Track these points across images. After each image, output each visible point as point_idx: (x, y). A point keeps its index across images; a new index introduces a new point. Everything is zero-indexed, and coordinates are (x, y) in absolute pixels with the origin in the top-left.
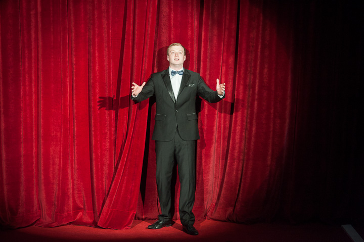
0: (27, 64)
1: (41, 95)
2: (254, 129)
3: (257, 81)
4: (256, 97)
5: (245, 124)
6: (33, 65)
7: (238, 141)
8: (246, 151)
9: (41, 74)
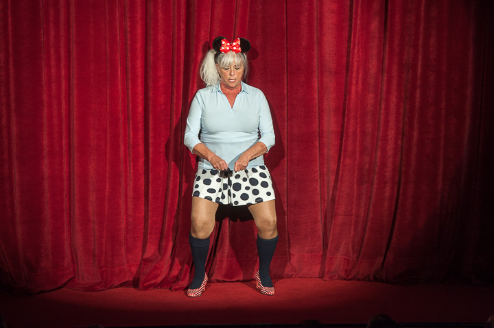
0: (52, 33)
1: (74, 81)
2: (415, 134)
3: (420, 57)
4: (419, 82)
5: (401, 125)
6: (62, 33)
7: (390, 152)
8: (403, 168)
9: (73, 47)
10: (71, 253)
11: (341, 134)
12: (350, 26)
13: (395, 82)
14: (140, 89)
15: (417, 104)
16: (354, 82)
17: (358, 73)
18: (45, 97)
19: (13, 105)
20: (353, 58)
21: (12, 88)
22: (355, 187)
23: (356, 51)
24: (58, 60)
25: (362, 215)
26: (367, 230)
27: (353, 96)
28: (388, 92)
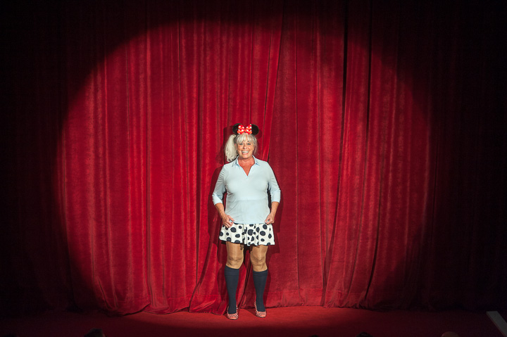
0: (135, 134)
1: (150, 167)
2: (389, 204)
3: (392, 150)
4: (391, 168)
5: (378, 198)
6: (142, 134)
7: (371, 217)
8: (380, 229)
9: (150, 143)
10: (148, 288)
11: (336, 204)
12: (343, 128)
13: (374, 167)
14: (194, 172)
15: (390, 183)
16: (345, 168)
17: (348, 162)
18: (130, 179)
19: (108, 184)
20: (344, 151)
21: (108, 172)
22: (346, 242)
23: (346, 146)
24: (139, 152)
25: (351, 262)
26: (355, 272)
27: (345, 178)
28: (370, 175)
